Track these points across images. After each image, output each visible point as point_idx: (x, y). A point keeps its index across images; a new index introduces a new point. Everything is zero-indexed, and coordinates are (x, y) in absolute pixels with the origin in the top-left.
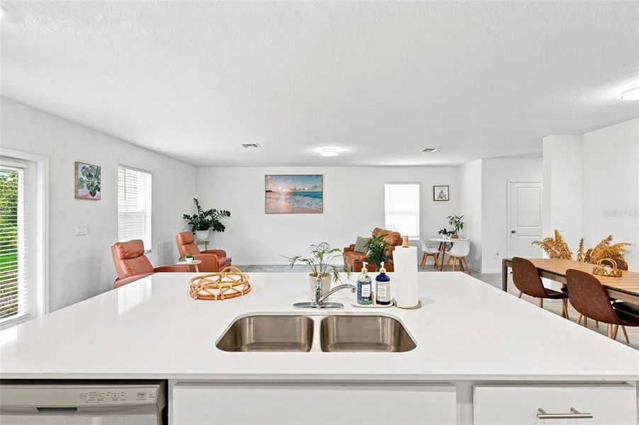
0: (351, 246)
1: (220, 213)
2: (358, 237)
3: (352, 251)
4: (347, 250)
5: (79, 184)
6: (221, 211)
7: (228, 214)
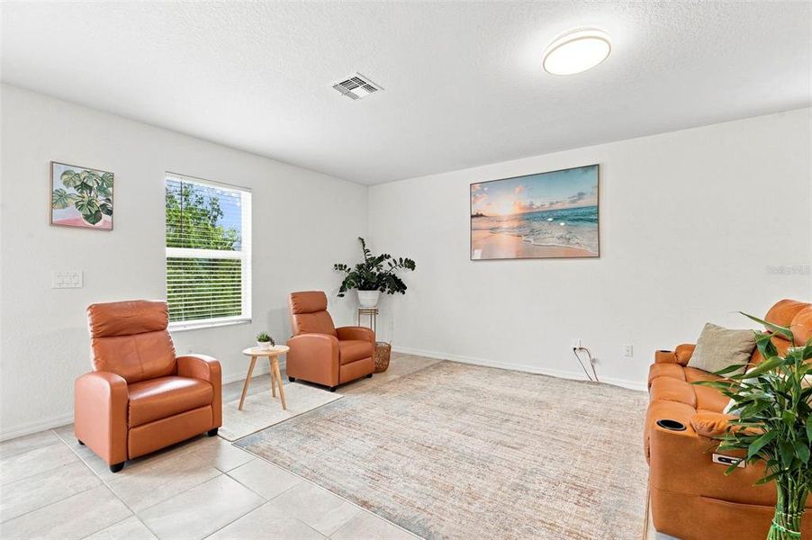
0: (680, 348)
1: (398, 263)
2: (708, 326)
3: (683, 365)
4: (664, 358)
5: (58, 199)
6: (401, 259)
7: (411, 265)
